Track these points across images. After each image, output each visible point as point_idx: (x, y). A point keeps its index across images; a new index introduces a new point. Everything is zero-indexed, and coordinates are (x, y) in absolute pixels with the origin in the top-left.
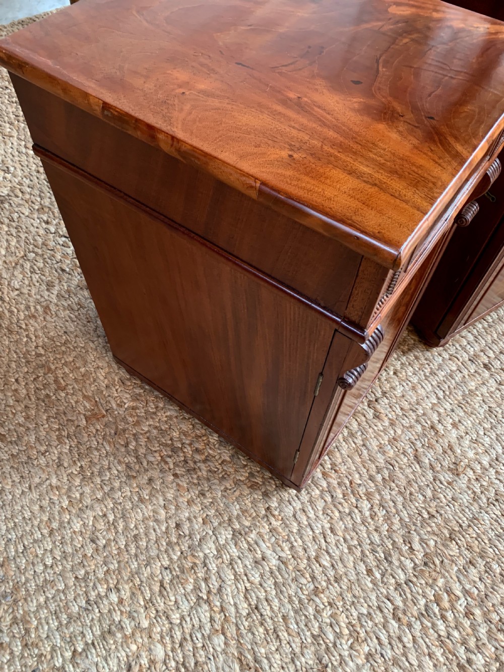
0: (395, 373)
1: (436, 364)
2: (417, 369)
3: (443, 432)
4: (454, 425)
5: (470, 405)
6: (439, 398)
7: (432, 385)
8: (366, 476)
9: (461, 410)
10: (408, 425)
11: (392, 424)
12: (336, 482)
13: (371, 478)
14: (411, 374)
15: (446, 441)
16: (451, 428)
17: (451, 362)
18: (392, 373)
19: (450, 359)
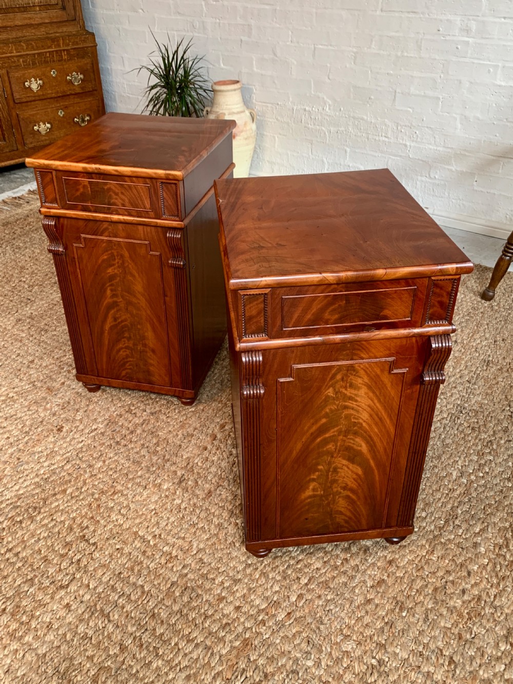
0: (118, 549)
1: (134, 580)
2: (126, 566)
3: (58, 597)
4: (68, 606)
5: (91, 616)
6: (95, 588)
7: (109, 580)
8: (10, 546)
9: (83, 610)
10: (62, 567)
11: (62, 556)
12: (4, 526)
13: (10, 550)
14: (120, 562)
15: (48, 601)
16: (63, 604)
17: (139, 594)
18: (118, 547)
19: (143, 593)
